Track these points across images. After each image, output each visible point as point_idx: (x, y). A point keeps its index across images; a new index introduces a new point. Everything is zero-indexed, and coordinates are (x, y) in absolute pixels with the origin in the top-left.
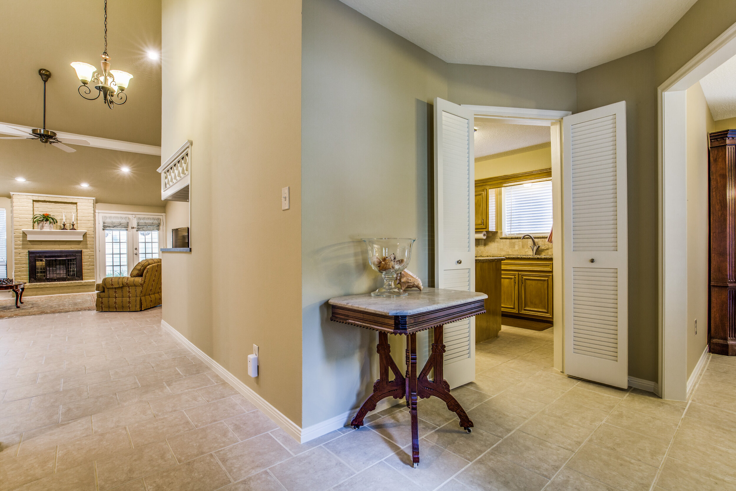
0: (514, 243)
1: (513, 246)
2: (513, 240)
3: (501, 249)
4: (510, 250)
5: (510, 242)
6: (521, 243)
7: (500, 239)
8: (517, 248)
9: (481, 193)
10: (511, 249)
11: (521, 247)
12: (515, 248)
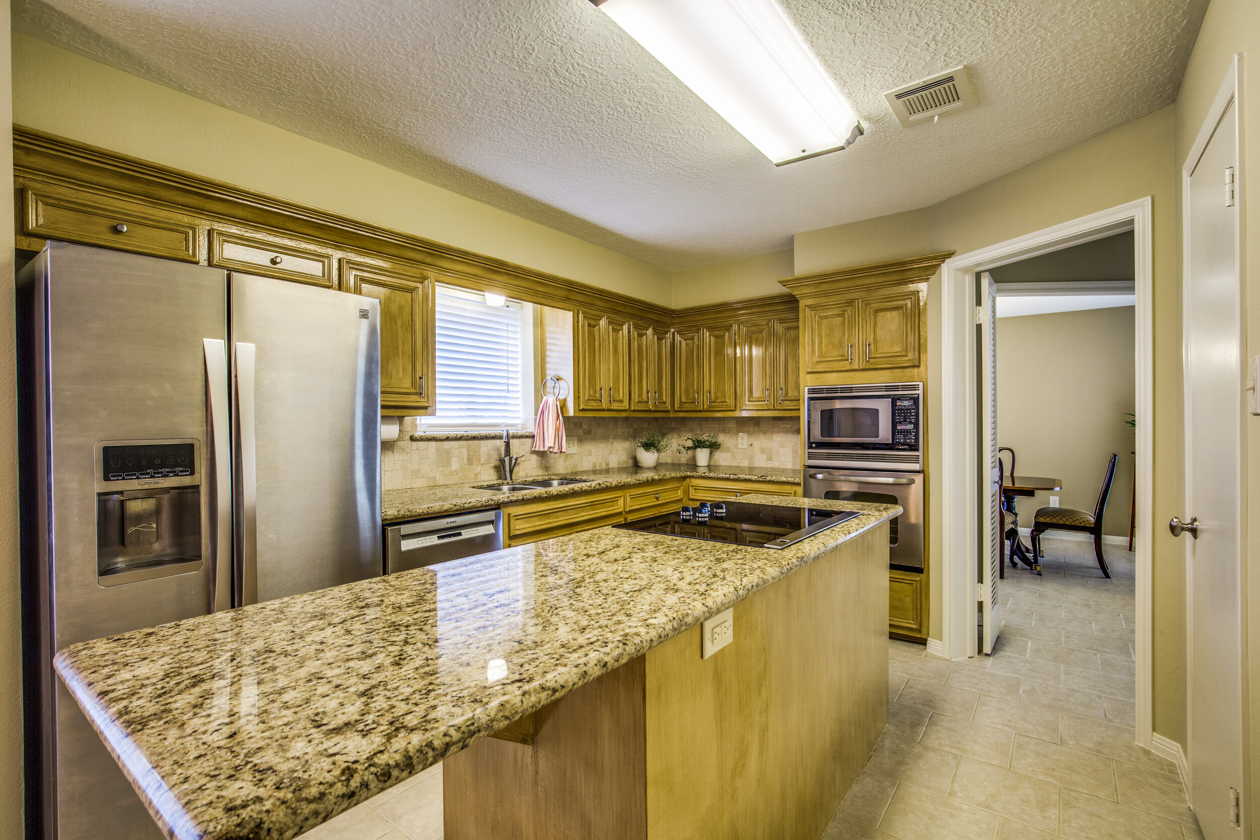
0: (448, 453)
1: (444, 459)
2: (447, 445)
3: (413, 471)
4: (438, 474)
5: (437, 451)
6: (465, 451)
7: (409, 442)
8: (455, 465)
9: (413, 284)
10: (441, 469)
11: (466, 462)
12: (450, 465)
